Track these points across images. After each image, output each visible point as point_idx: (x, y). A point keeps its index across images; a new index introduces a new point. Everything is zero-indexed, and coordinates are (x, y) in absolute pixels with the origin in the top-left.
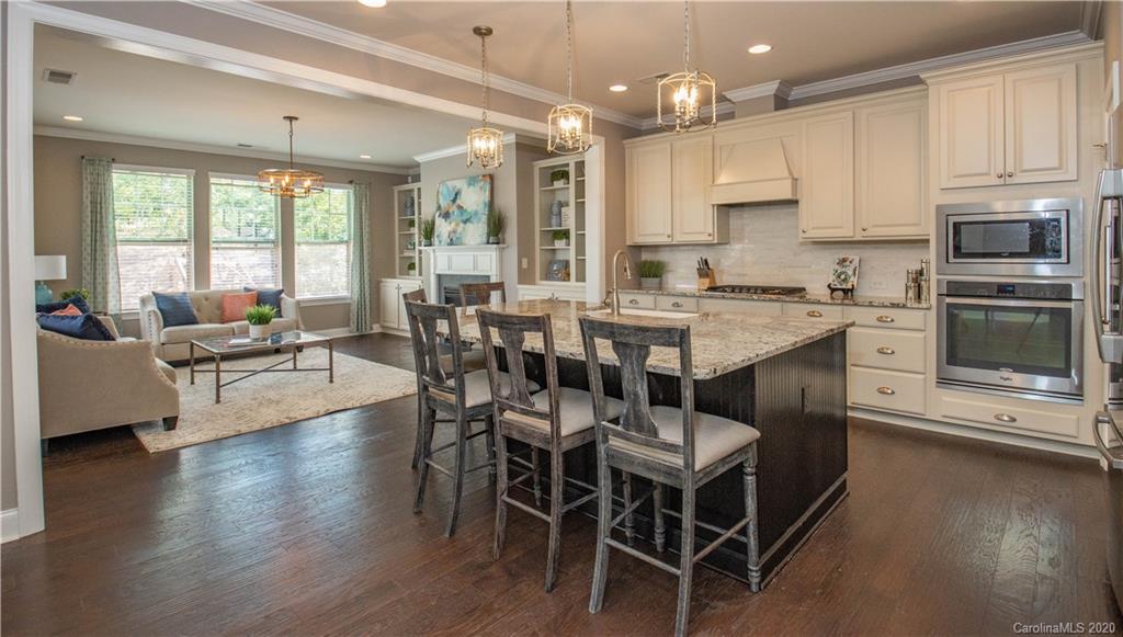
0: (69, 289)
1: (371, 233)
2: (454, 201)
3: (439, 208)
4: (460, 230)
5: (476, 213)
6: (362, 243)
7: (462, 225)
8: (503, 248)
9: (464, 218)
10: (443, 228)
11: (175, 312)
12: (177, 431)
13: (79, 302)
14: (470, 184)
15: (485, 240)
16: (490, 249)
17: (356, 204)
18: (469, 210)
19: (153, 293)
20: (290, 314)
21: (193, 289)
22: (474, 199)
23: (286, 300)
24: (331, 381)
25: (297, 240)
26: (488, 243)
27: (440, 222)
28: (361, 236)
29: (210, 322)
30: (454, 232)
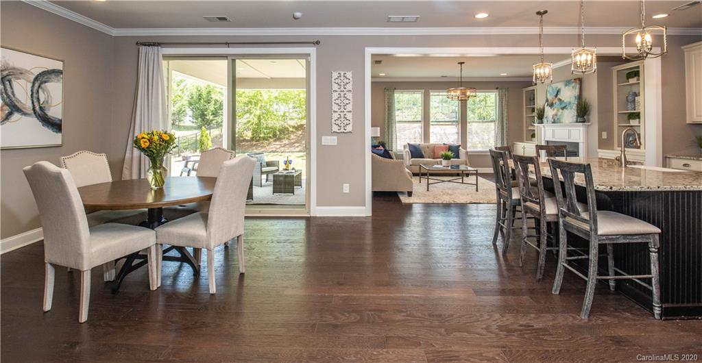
0: (380, 140)
1: (508, 116)
2: (556, 96)
3: (547, 101)
4: (559, 113)
5: (570, 103)
6: (502, 122)
7: (561, 111)
8: (589, 125)
9: (563, 106)
10: (549, 112)
11: (416, 152)
12: (412, 197)
13: (383, 145)
14: (566, 85)
15: (575, 120)
16: (579, 126)
17: (499, 100)
18: (565, 101)
19: (409, 144)
20: (463, 157)
21: (423, 143)
22: (569, 94)
23: (462, 151)
24: (477, 191)
25: (468, 121)
26: (577, 122)
27: (547, 109)
28: (502, 118)
29: (429, 158)
30: (556, 115)
